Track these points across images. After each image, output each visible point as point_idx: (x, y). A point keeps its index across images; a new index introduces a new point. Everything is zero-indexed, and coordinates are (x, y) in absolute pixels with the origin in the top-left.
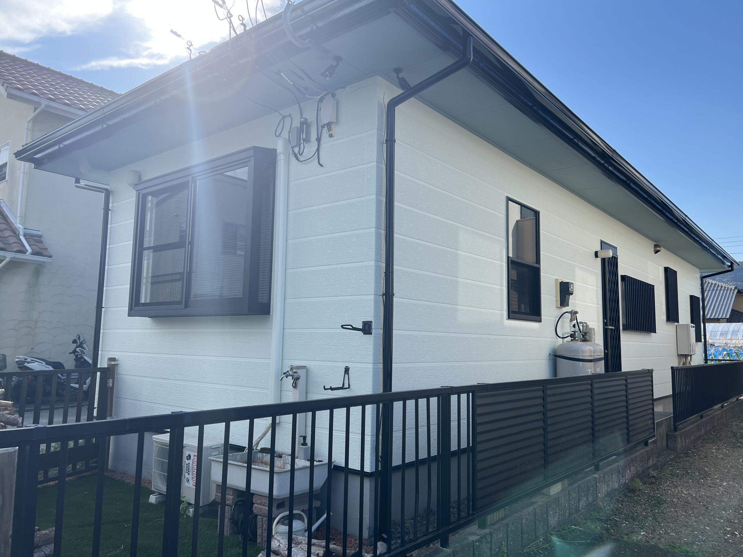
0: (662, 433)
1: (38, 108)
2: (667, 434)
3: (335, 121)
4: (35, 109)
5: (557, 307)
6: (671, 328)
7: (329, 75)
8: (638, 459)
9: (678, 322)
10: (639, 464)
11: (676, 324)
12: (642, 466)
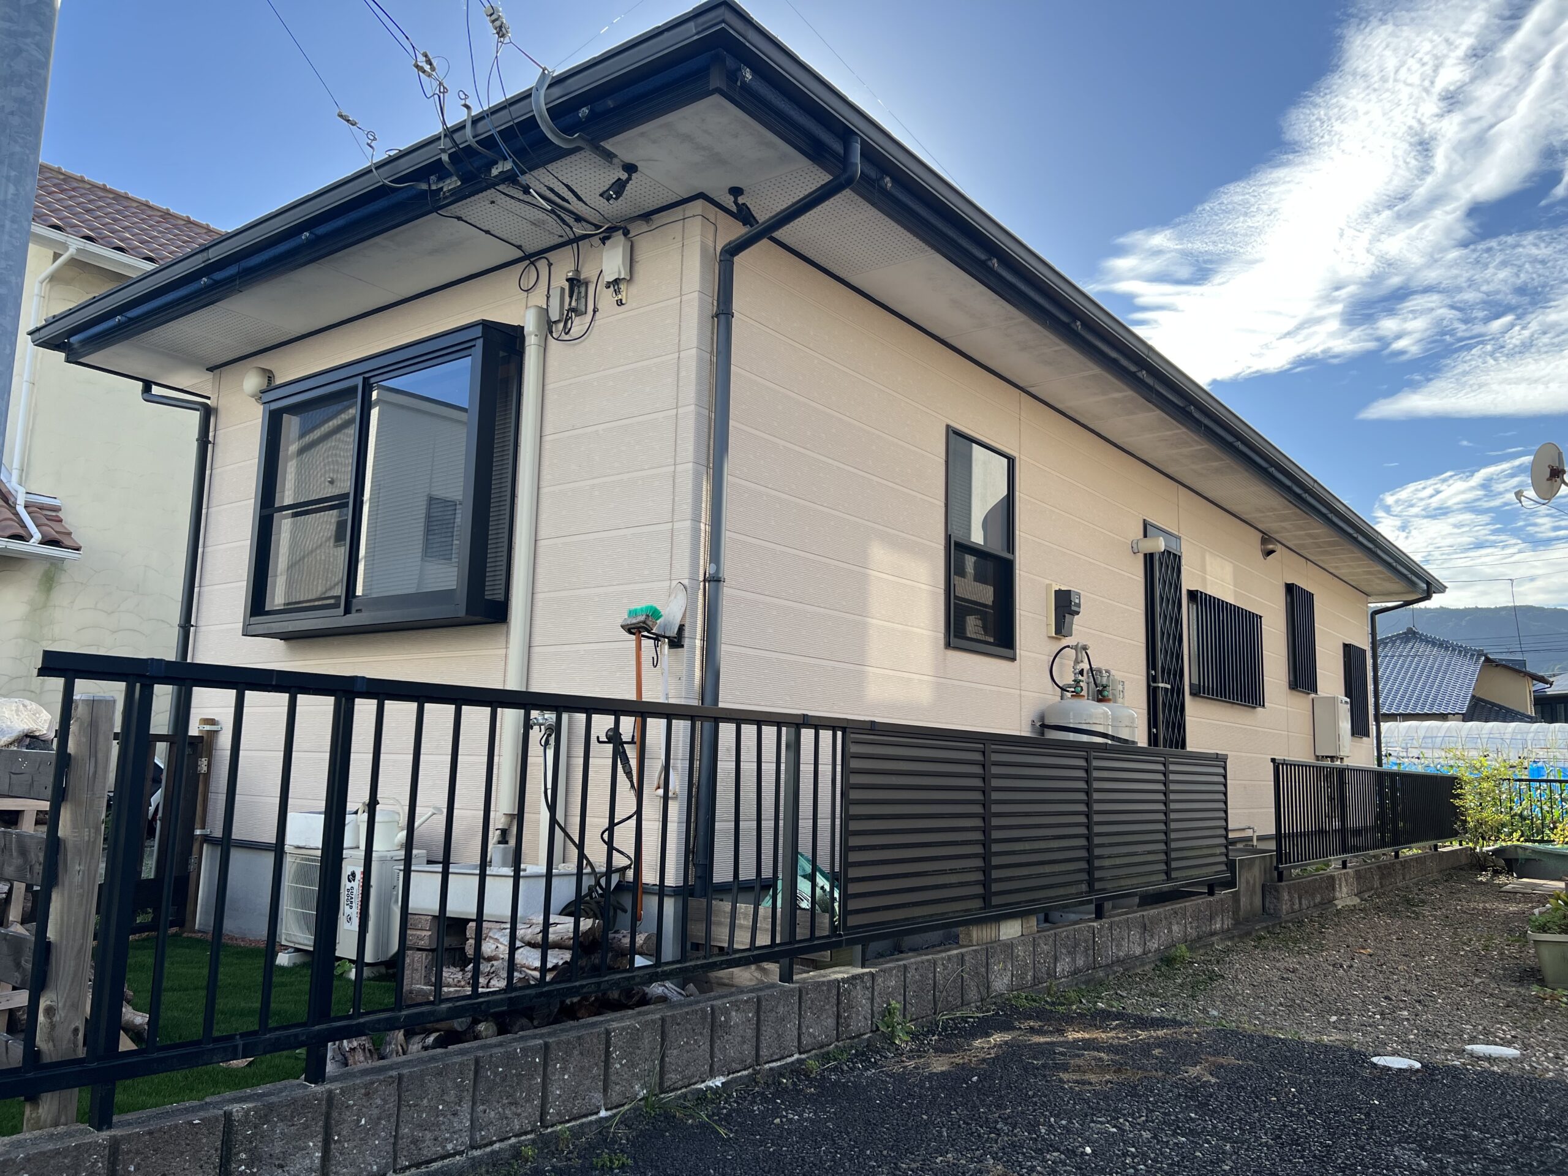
0: (1252, 882)
1: (61, 255)
2: (1263, 886)
3: (628, 278)
4: (56, 256)
5: (1050, 637)
6: (1300, 703)
7: (614, 196)
8: (1188, 914)
9: (1316, 692)
10: (1191, 923)
11: (1313, 695)
12: (1197, 927)
